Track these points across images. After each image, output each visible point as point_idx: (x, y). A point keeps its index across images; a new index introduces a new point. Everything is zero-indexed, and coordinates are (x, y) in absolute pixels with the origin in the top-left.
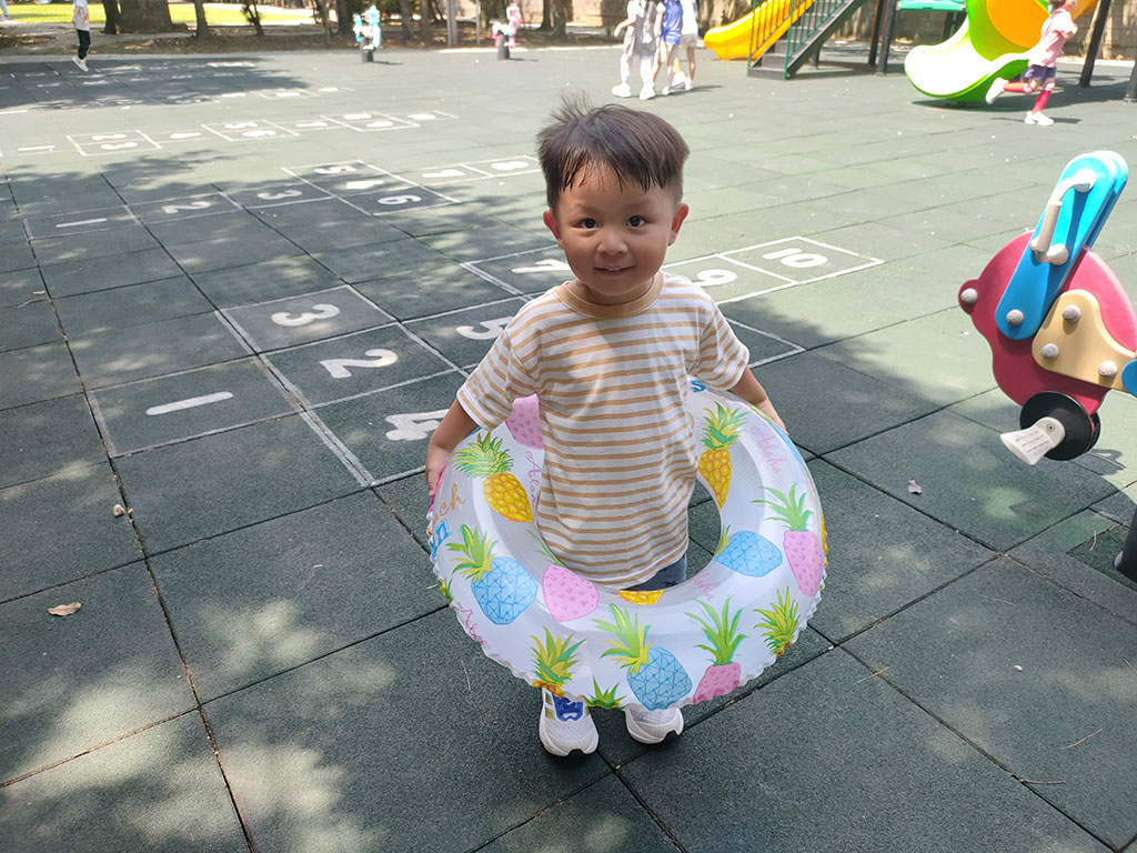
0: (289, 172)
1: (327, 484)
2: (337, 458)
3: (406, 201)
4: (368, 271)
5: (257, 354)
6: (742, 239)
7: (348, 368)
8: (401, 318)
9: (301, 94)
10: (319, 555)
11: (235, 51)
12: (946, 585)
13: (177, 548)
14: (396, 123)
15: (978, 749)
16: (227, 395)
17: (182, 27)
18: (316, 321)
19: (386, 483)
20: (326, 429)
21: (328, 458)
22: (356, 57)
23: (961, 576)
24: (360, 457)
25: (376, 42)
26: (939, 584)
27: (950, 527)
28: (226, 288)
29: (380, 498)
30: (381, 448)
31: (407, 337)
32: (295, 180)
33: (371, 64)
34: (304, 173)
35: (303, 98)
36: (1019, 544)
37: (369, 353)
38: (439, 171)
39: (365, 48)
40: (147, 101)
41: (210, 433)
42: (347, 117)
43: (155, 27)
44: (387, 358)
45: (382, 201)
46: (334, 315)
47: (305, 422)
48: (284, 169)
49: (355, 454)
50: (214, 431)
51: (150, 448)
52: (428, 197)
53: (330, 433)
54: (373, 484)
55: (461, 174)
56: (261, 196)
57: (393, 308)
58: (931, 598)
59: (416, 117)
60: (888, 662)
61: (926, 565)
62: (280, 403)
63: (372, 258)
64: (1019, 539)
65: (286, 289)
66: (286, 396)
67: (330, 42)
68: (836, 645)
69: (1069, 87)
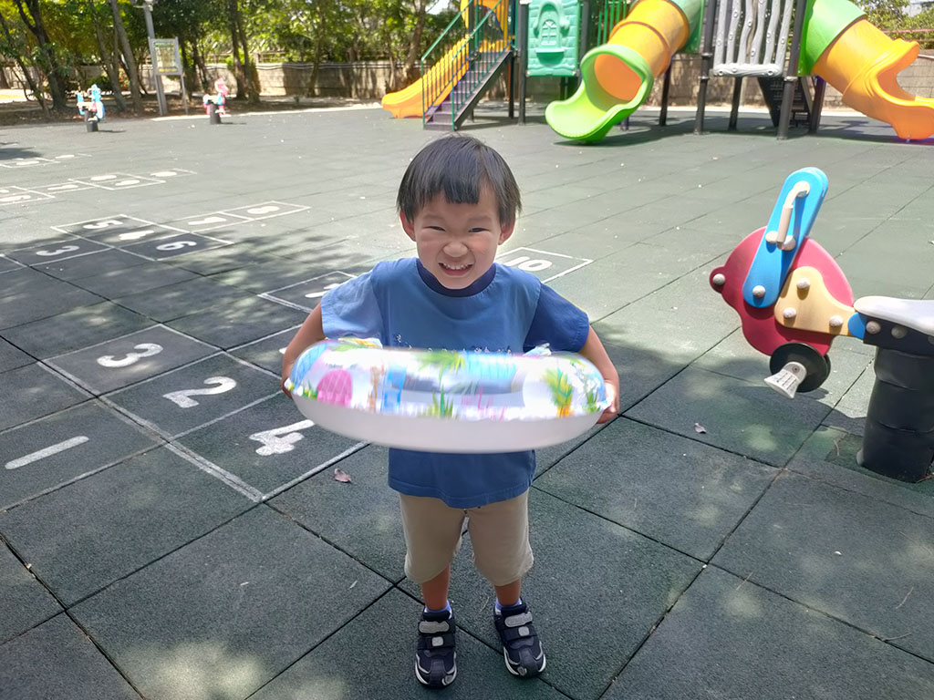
0: (59, 230)
1: (221, 506)
2: (219, 480)
3: (182, 246)
4: (174, 310)
5: (97, 397)
7: (192, 397)
8: (225, 347)
9: (41, 161)
10: (240, 573)
12: (759, 499)
13: (94, 594)
14: (142, 181)
15: (844, 622)
16: (82, 439)
18: (142, 360)
19: (275, 496)
20: (196, 455)
21: (211, 482)
22: (84, 128)
23: (765, 491)
24: (241, 476)
25: (100, 114)
26: (753, 500)
27: (739, 454)
28: (40, 340)
29: (275, 509)
30: (257, 464)
31: (238, 363)
32: (65, 236)
33: (96, 133)
34: (77, 229)
36: (791, 459)
37: (206, 382)
38: (202, 219)
39: (90, 119)
41: (81, 477)
42: (94, 178)
44: (227, 385)
45: (161, 248)
46: (158, 352)
47: (173, 453)
48: (52, 227)
49: (234, 473)
50: (84, 475)
51: (24, 501)
52: (202, 242)
53: (202, 459)
54: (264, 498)
55: (225, 220)
56: (40, 253)
57: (214, 339)
58: (754, 512)
59: (158, 174)
60: (749, 569)
61: (737, 487)
62: (140, 439)
63: (173, 298)
64: (789, 456)
65: (100, 334)
66: (142, 431)
67: (48, 116)
68: (707, 564)
69: (653, 126)
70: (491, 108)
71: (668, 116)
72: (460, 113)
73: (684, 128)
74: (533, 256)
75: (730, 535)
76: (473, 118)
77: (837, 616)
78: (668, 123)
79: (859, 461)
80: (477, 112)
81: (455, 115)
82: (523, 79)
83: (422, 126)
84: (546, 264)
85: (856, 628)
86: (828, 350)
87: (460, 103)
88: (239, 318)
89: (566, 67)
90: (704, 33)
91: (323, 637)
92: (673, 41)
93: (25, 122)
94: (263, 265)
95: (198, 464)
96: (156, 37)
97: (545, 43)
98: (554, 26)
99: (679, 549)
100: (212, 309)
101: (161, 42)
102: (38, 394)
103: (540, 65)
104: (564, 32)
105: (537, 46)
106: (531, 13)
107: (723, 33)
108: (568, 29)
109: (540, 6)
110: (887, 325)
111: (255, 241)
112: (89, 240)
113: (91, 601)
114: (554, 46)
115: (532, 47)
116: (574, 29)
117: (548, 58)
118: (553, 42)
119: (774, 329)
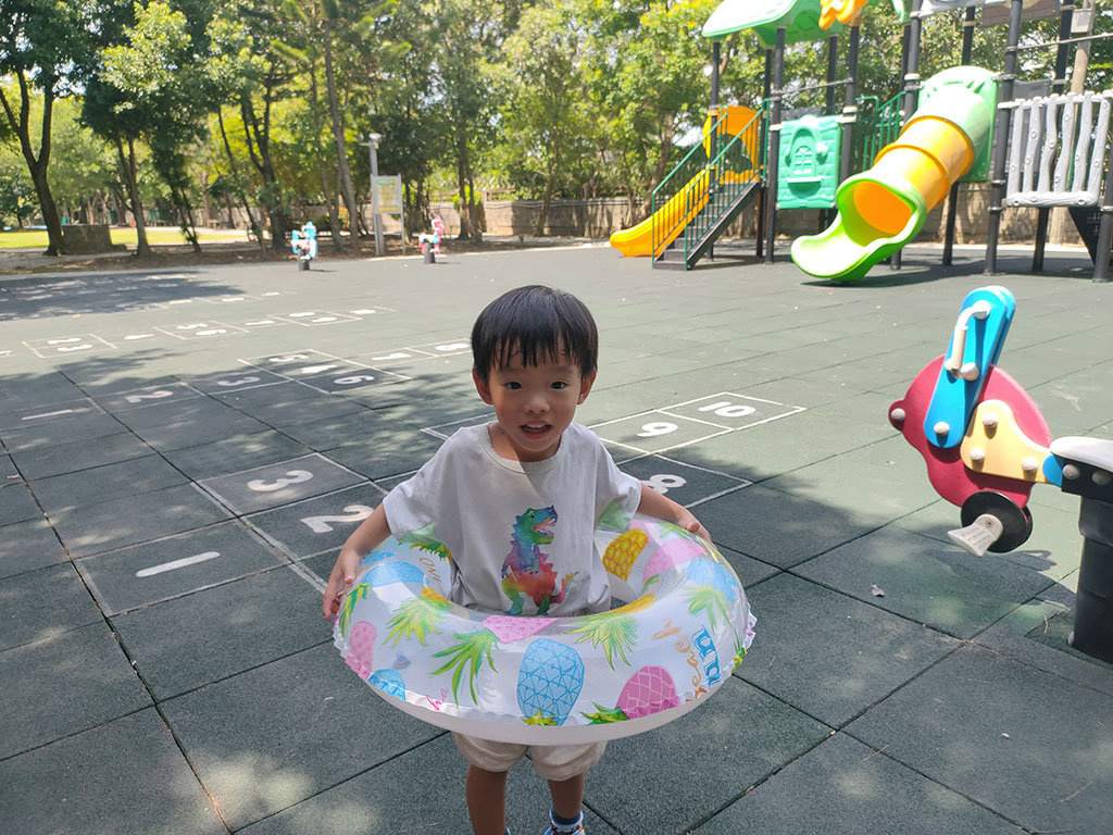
0: (245, 362)
3: (359, 380)
4: (334, 440)
5: (238, 517)
6: (677, 396)
7: (327, 523)
8: (372, 477)
9: (246, 298)
10: (328, 688)
11: (174, 266)
12: (925, 670)
13: (185, 693)
14: (339, 318)
15: (987, 808)
16: (214, 555)
17: (122, 247)
18: (290, 486)
20: (317, 577)
22: (295, 267)
23: (936, 663)
25: (313, 252)
26: (918, 670)
27: (916, 622)
28: (200, 463)
32: (250, 368)
33: (307, 272)
34: (260, 362)
35: (248, 301)
36: (981, 632)
37: (346, 509)
38: (388, 355)
39: (302, 258)
40: (95, 310)
41: (201, 589)
42: (292, 315)
43: (95, 248)
44: (364, 513)
45: (336, 382)
46: (308, 479)
47: (295, 573)
48: (239, 360)
50: (206, 587)
51: (145, 606)
52: (378, 377)
53: (322, 580)
55: (408, 356)
56: (221, 383)
57: (363, 470)
58: (913, 683)
59: (357, 312)
60: (886, 740)
61: (903, 655)
62: (267, 557)
63: (336, 429)
64: (981, 628)
65: (258, 460)
66: (272, 551)
67: (265, 255)
68: (837, 731)
69: (934, 267)
70: (739, 247)
71: (954, 255)
72: (694, 251)
73: (974, 269)
74: (735, 401)
75: (876, 704)
76: (712, 257)
77: (979, 800)
78: (954, 263)
79: (1070, 642)
80: (716, 251)
81: (688, 253)
82: (772, 212)
83: (651, 265)
84: (749, 410)
85: (1001, 816)
86: (1027, 501)
87: (694, 239)
88: (393, 452)
89: (822, 199)
90: (993, 157)
91: (392, 755)
92: (953, 168)
93: (242, 261)
94: (434, 401)
95: (315, 585)
96: (380, 174)
97: (798, 172)
98: (809, 153)
99: (809, 712)
100: (370, 442)
101: (385, 179)
102: (184, 511)
103: (792, 197)
104: (822, 159)
105: (788, 175)
106: (782, 139)
107: (1018, 156)
108: (826, 157)
109: (794, 132)
110: (1086, 469)
111: (429, 378)
112: (268, 373)
113: (181, 699)
114: (807, 175)
115: (783, 177)
116: (833, 157)
117: (801, 189)
118: (808, 171)
119: (964, 475)
